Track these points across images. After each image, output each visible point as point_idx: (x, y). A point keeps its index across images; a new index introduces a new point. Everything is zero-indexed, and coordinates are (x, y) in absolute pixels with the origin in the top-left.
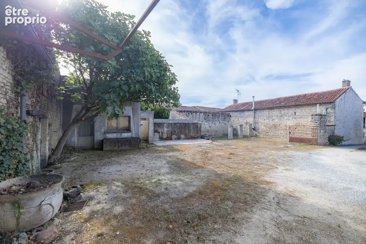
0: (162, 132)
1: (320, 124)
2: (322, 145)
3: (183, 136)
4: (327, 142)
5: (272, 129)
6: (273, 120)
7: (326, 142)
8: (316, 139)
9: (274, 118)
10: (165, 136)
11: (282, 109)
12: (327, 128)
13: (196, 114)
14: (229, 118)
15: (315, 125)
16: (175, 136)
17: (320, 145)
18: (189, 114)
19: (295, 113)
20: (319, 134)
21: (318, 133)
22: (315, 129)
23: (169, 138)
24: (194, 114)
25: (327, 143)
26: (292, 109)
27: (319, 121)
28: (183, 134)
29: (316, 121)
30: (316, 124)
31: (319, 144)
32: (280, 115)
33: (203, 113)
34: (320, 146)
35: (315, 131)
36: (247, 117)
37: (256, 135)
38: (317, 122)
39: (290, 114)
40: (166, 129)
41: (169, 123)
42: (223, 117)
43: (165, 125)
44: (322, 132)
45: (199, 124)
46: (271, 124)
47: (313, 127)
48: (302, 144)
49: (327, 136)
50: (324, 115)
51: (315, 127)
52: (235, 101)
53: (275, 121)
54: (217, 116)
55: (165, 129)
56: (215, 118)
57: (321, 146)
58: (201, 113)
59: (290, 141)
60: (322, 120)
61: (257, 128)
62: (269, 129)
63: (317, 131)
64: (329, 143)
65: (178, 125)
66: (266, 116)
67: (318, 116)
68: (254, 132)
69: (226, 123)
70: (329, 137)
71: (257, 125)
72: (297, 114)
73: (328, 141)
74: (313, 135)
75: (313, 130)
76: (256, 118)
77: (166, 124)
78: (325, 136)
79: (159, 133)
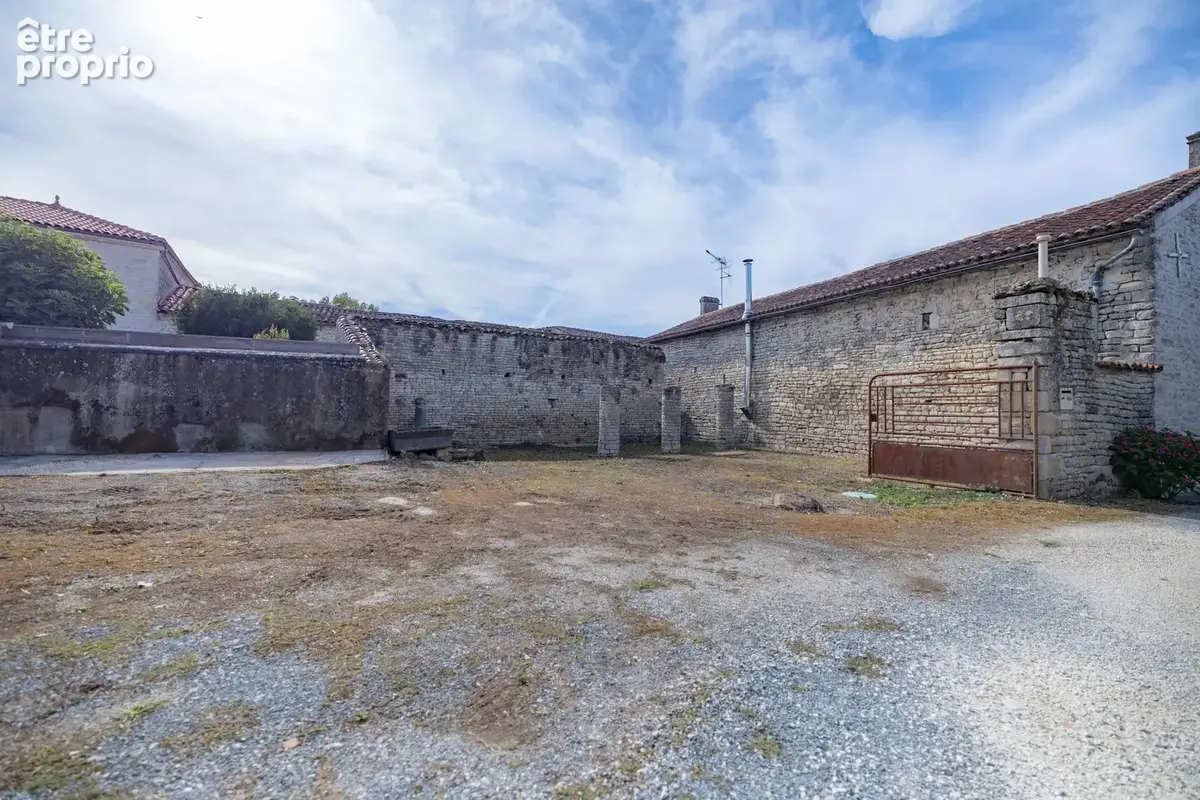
0: (96, 405)
1: (1053, 354)
2: (1066, 499)
3: (251, 432)
4: (1101, 477)
5: (821, 407)
6: (825, 363)
7: (1093, 477)
8: (1023, 451)
9: (829, 353)
10: (120, 430)
11: (865, 306)
12: (1103, 381)
13: (474, 339)
14: (657, 368)
15: (1021, 362)
16: (199, 432)
17: (1055, 495)
18: (432, 335)
19: (926, 317)
20: (1048, 423)
21: (1037, 412)
22: (1018, 387)
23: (153, 441)
24: (464, 339)
25: (1102, 484)
26: (911, 296)
27: (1050, 333)
28: (252, 420)
29: (1028, 333)
30: (1027, 349)
31: (1044, 492)
32: (856, 337)
33: (513, 339)
34: (1057, 499)
35: (1017, 398)
36: (727, 358)
37: (758, 442)
38: (1029, 340)
39: (900, 326)
40: (126, 390)
41: (156, 353)
42: (623, 361)
43: (124, 365)
44: (1066, 404)
45: (373, 366)
46: (819, 384)
47: (1004, 376)
48: (942, 486)
49: (1105, 434)
50: (1079, 296)
51: (1019, 376)
52: (709, 303)
53: (836, 367)
54: (588, 352)
55: (124, 384)
56: (581, 364)
57: (1061, 504)
58: (503, 334)
59: (872, 468)
60: (1068, 323)
61: (760, 408)
62: (808, 411)
63: (1030, 397)
64: (1116, 480)
65: (221, 366)
66: (798, 347)
67: (1035, 298)
68: (752, 426)
69: (639, 387)
70: (1117, 441)
71: (761, 392)
72: (934, 322)
73: (1107, 470)
74: (1005, 426)
75: (1005, 396)
76: (757, 362)
77: (132, 356)
78: (1092, 436)
79: (75, 406)
